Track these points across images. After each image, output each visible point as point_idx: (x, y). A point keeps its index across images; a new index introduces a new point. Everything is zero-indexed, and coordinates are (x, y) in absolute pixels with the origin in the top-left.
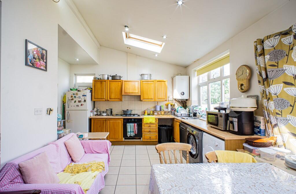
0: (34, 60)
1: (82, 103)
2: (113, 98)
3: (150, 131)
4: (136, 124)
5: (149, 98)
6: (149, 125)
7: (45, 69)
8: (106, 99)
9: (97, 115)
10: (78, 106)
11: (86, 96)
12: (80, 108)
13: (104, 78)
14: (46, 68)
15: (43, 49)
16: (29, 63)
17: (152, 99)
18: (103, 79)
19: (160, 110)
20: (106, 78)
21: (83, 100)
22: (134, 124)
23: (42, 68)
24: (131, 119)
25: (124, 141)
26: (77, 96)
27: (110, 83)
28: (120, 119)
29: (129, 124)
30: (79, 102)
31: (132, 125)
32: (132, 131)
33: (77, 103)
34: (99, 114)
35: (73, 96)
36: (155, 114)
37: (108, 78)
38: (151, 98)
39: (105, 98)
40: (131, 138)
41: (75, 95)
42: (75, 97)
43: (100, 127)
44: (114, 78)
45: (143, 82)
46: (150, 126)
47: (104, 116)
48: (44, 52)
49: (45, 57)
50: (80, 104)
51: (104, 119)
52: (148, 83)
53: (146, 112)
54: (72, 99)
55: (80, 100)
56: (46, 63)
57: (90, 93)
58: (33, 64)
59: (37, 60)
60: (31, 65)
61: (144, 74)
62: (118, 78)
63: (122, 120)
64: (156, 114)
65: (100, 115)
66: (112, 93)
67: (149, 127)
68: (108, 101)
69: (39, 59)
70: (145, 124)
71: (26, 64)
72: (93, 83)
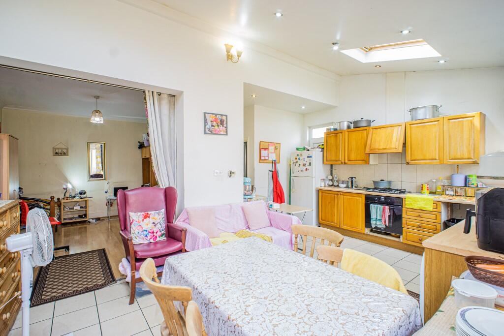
0: (213, 127)
1: (307, 167)
2: (353, 159)
3: (420, 227)
4: (387, 208)
5: (427, 157)
6: (418, 214)
7: (225, 133)
8: (343, 162)
9: (333, 185)
10: (302, 171)
11: (311, 157)
12: (305, 173)
13: (342, 128)
14: (227, 132)
15: (222, 115)
16: (208, 132)
17: (436, 159)
18: (340, 129)
19: (466, 185)
20: (345, 127)
21: (308, 164)
22: (383, 206)
23: (222, 133)
24: (379, 197)
25: (367, 235)
26: (301, 158)
27: (348, 134)
28: (360, 195)
29: (373, 205)
30: (304, 165)
31: (378, 208)
32: (378, 218)
33: (302, 168)
34: (336, 184)
35: (298, 158)
36: (448, 193)
37: (349, 127)
38: (430, 158)
39: (341, 159)
40: (377, 230)
41: (300, 157)
42: (299, 159)
43: (330, 204)
44: (356, 125)
45: (412, 126)
46: (419, 216)
47: (342, 188)
48: (224, 118)
49: (225, 122)
50: (304, 168)
51: (336, 193)
52: (425, 126)
53: (425, 187)
54: (297, 162)
55: (305, 162)
56: (226, 127)
57: (322, 153)
58: (211, 132)
59: (216, 127)
60: (210, 132)
61: (416, 109)
62: (364, 124)
63: (364, 197)
64: (452, 193)
65: (338, 186)
66: (351, 150)
67: (419, 218)
68: (345, 163)
69: (218, 126)
70: (409, 210)
71: (205, 133)
72: (324, 138)
